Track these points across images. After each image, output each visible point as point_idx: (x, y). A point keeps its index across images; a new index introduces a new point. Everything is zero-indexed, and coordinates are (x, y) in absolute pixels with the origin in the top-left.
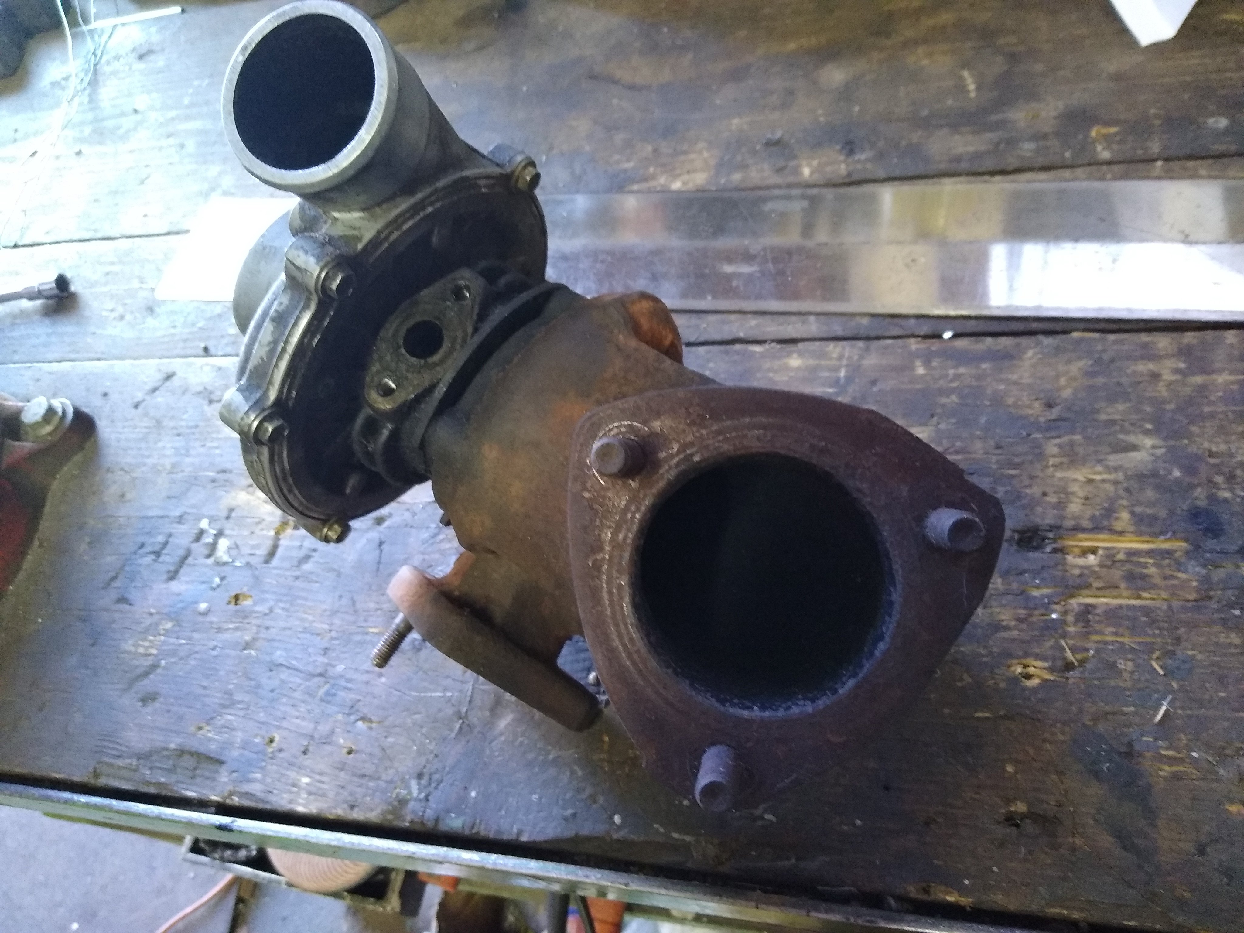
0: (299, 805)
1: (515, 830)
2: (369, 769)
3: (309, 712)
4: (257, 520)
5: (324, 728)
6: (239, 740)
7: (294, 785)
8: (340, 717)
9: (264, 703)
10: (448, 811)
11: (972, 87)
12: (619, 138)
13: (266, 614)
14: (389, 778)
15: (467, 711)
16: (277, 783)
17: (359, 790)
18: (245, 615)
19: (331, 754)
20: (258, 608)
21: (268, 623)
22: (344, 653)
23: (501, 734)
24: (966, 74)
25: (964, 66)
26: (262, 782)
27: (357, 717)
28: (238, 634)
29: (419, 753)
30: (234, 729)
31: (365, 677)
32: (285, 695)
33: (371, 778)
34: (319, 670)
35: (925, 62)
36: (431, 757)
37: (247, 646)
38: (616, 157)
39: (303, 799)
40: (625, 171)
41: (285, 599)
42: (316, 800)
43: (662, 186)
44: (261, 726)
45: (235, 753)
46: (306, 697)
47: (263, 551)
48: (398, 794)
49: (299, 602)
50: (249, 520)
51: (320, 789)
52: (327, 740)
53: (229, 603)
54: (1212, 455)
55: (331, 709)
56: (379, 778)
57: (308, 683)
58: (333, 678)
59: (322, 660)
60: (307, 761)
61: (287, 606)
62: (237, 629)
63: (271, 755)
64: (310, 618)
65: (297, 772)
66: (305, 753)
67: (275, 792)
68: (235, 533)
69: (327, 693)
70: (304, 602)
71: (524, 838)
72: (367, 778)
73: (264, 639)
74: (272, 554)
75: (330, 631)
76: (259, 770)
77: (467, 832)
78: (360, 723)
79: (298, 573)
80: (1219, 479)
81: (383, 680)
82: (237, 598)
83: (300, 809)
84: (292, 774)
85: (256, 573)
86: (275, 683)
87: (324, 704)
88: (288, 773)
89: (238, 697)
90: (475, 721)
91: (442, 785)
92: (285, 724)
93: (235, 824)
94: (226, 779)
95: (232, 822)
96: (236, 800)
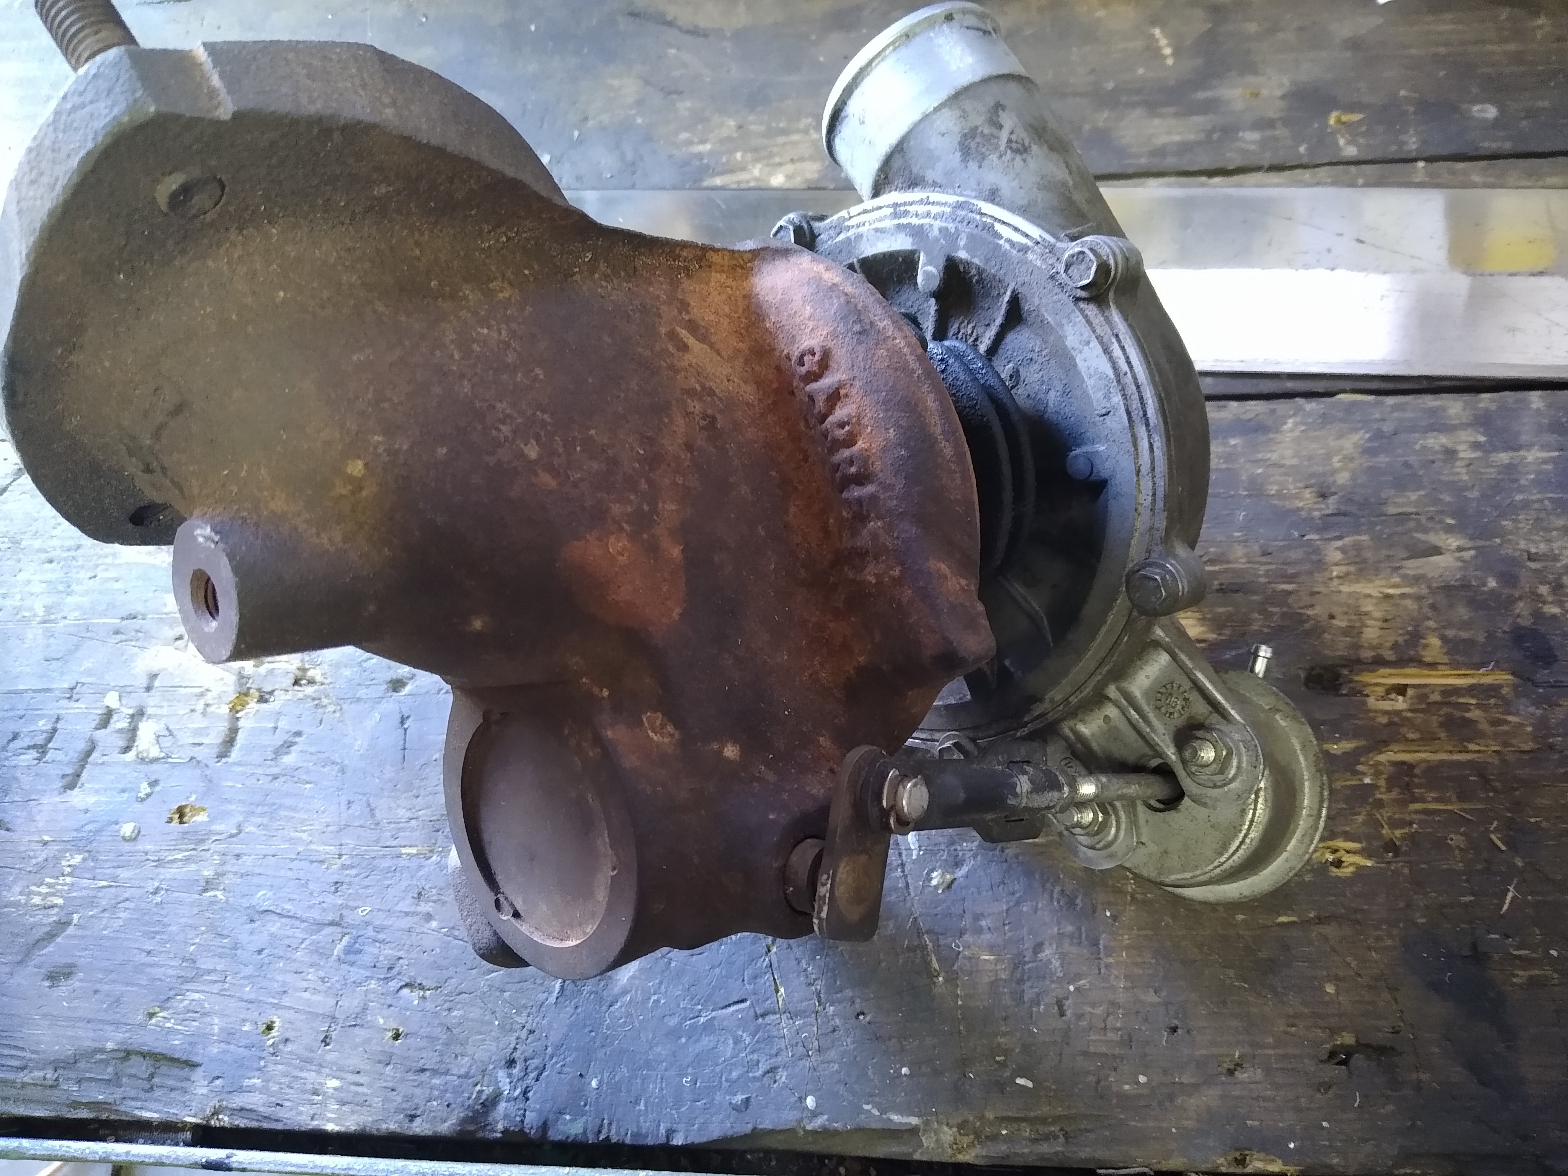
0: (329, 1120)
1: (662, 1131)
2: (430, 1060)
3: (322, 979)
4: (198, 690)
5: (351, 1003)
6: (216, 1029)
7: (316, 1093)
8: (373, 984)
9: (249, 970)
10: (561, 1113)
11: (1168, 51)
12: (684, 106)
13: (232, 836)
14: (463, 1071)
16: (287, 1090)
17: (418, 1091)
18: (199, 839)
19: (367, 1041)
20: (218, 827)
21: (238, 848)
22: (367, 887)
23: (625, 992)
24: (1157, 32)
25: (1154, 21)
26: (264, 1090)
27: (403, 983)
28: (193, 867)
29: (506, 1028)
30: (205, 1014)
31: (406, 923)
32: (281, 957)
33: (435, 1072)
34: (330, 917)
35: (1101, 13)
36: (524, 1034)
37: (209, 884)
38: (684, 136)
39: (332, 1112)
40: (700, 156)
41: (259, 810)
42: (353, 1112)
43: (757, 179)
44: (250, 1006)
45: (215, 1050)
46: (315, 957)
47: (214, 739)
48: (480, 1092)
49: (283, 813)
50: (183, 691)
51: (357, 1094)
52: (358, 1020)
53: (170, 820)
54: (1531, 557)
55: (356, 973)
56: (447, 1072)
57: (313, 937)
58: (353, 926)
59: (330, 899)
60: (331, 1055)
61: (265, 821)
62: (187, 860)
63: (271, 1050)
64: (304, 836)
65: (318, 1072)
66: (325, 1041)
67: (287, 1104)
68: (165, 711)
69: (348, 951)
70: (292, 814)
71: (678, 1140)
72: (428, 1073)
73: (236, 873)
74: (230, 741)
75: (340, 856)
76: (256, 1073)
77: (591, 1139)
78: (406, 991)
79: (275, 770)
80: (1543, 590)
81: (434, 924)
82: (181, 812)
83: (330, 1127)
84: (311, 1076)
85: (208, 772)
86: (260, 940)
87: (345, 967)
88: (304, 1074)
89: (205, 964)
91: (545, 1074)
92: (286, 1001)
93: (233, 1159)
94: (204, 1091)
95: (228, 1157)
96: (225, 1120)
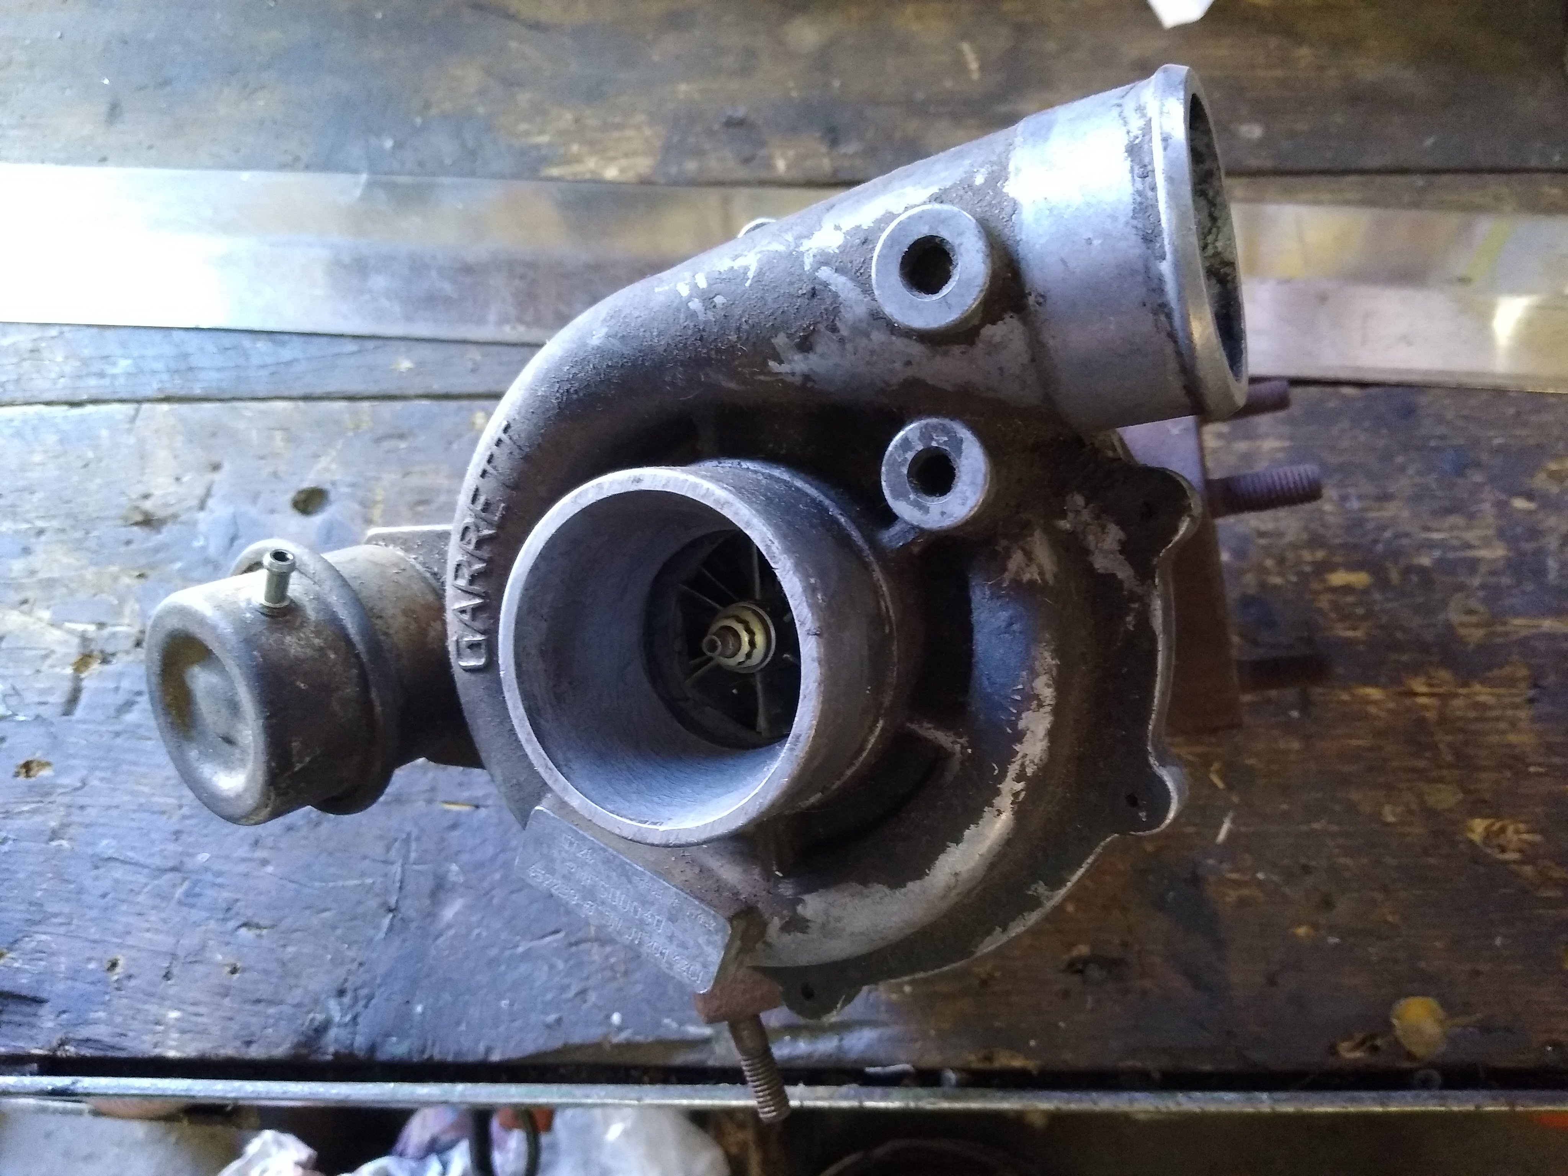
0: (171, 1048)
1: (481, 1048)
2: (265, 990)
3: (164, 921)
4: (43, 652)
5: (190, 941)
6: (63, 968)
7: (158, 1023)
8: (212, 924)
9: (94, 913)
10: (388, 1035)
11: (974, 65)
12: (524, 98)
13: (76, 789)
14: (297, 1000)
15: (397, 901)
16: (130, 1022)
17: (254, 1020)
18: (45, 792)
19: (208, 975)
20: (65, 780)
21: (82, 801)
22: (206, 836)
23: (449, 926)
24: (965, 47)
25: (963, 36)
26: (108, 1023)
27: (240, 923)
28: (38, 819)
29: (337, 962)
30: (53, 954)
31: (242, 868)
32: (123, 901)
33: (271, 1003)
34: (171, 863)
35: (916, 27)
36: (354, 966)
37: (55, 835)
38: (523, 127)
39: (174, 1040)
40: (538, 147)
41: (103, 764)
42: (193, 1040)
43: (592, 172)
44: (95, 945)
45: (60, 987)
46: (157, 901)
47: (58, 698)
48: (312, 1020)
49: (125, 767)
50: (29, 653)
51: (196, 1024)
52: (197, 957)
53: (17, 775)
55: (196, 915)
56: (281, 1002)
57: (156, 882)
58: (193, 872)
59: (172, 847)
60: (172, 988)
61: (108, 774)
62: (33, 812)
63: (116, 985)
64: (146, 789)
65: (160, 1005)
66: (167, 976)
67: (131, 1034)
68: (10, 672)
69: (188, 894)
70: (133, 768)
71: (495, 1057)
72: (263, 1004)
73: (80, 824)
74: (73, 699)
75: (180, 807)
76: (102, 1007)
77: (416, 1059)
78: (243, 931)
79: (117, 728)
80: (1269, 563)
81: (270, 869)
82: (27, 767)
83: (172, 1054)
84: (152, 1008)
85: (53, 729)
86: (106, 884)
87: (185, 909)
88: (147, 1007)
89: (52, 907)
90: (412, 913)
91: (373, 1002)
92: (130, 941)
93: (79, 1085)
94: (50, 1024)
95: (73, 1083)
96: (71, 1050)
